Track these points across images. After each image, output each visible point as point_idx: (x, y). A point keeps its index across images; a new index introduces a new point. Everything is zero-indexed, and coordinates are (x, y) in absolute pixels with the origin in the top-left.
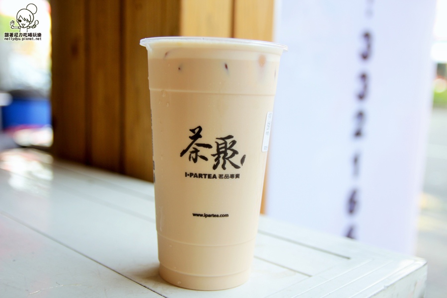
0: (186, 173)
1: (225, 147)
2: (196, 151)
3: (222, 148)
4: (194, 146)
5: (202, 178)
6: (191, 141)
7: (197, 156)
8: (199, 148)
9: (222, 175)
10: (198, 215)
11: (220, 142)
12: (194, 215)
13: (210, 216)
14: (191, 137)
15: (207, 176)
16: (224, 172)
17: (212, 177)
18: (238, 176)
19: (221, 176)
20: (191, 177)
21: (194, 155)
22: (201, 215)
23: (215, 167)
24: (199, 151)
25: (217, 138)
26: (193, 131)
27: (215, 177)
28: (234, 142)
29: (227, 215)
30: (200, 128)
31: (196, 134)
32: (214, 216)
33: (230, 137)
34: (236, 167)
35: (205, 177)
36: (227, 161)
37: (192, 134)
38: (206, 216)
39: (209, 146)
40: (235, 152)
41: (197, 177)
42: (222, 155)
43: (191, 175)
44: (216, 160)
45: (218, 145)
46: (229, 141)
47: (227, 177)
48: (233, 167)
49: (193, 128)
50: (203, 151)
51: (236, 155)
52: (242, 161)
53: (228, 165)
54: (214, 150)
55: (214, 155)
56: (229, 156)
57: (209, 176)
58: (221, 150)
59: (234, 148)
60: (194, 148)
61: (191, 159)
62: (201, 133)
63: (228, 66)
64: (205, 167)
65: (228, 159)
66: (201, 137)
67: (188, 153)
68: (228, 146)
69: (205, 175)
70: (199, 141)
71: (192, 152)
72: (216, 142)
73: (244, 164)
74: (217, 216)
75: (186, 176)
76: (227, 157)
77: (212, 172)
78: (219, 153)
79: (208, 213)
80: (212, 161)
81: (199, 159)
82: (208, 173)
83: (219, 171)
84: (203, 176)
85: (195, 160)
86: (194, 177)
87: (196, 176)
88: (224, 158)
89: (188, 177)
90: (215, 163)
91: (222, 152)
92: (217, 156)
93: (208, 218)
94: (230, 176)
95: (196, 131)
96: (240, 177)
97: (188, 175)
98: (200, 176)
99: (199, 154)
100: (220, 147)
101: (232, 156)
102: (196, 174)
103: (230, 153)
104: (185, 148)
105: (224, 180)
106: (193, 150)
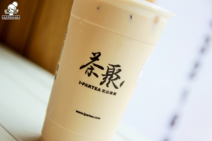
0: (80, 82)
1: (113, 72)
2: (92, 69)
3: (110, 72)
4: (91, 64)
5: (90, 88)
6: (91, 61)
7: (91, 72)
8: (94, 67)
9: (105, 90)
10: (79, 112)
11: (111, 67)
12: (77, 112)
13: (87, 115)
14: (91, 58)
15: (94, 88)
16: (106, 89)
17: (97, 90)
18: (115, 94)
19: (103, 91)
20: (83, 85)
21: (89, 71)
22: (82, 113)
23: (101, 83)
24: (94, 69)
25: (109, 64)
26: (94, 54)
27: (99, 90)
28: (120, 70)
29: (99, 118)
30: (100, 54)
31: (96, 57)
32: (91, 116)
33: (118, 66)
34: (116, 87)
35: (93, 88)
36: (111, 82)
37: (93, 56)
38: (85, 115)
39: (102, 68)
40: (118, 77)
41: (87, 87)
42: (109, 77)
43: (83, 84)
44: (104, 79)
45: (109, 69)
46: (117, 68)
47: (107, 92)
48: (114, 87)
49: (95, 52)
50: (97, 70)
51: (118, 80)
52: (121, 84)
53: (111, 84)
54: (104, 72)
55: (103, 75)
56: (113, 78)
57: (96, 89)
58: (109, 73)
59: (118, 74)
60: (91, 66)
61: (87, 73)
62: (99, 58)
63: (132, 17)
64: (95, 81)
65: (112, 80)
66: (98, 60)
67: (85, 69)
68: (115, 72)
69: (93, 87)
70: (96, 62)
71: (89, 69)
72: (108, 67)
73: (122, 87)
74: (93, 117)
75: (79, 83)
76: (112, 79)
77: (99, 86)
78: (107, 75)
79: (87, 113)
80: (101, 79)
81: (92, 74)
82: (95, 86)
83: (104, 87)
84: (92, 87)
85: (89, 75)
86: (85, 86)
87: (86, 85)
88: (110, 79)
89: (81, 85)
90: (103, 81)
91: (110, 75)
92: (105, 76)
93: (86, 116)
94: (110, 92)
95: (97, 55)
96: (116, 95)
97: (81, 83)
98: (90, 86)
99: (93, 71)
100: (110, 71)
101: (116, 79)
102: (87, 84)
103: (115, 77)
104: (85, 64)
105: (105, 94)
106: (90, 67)
